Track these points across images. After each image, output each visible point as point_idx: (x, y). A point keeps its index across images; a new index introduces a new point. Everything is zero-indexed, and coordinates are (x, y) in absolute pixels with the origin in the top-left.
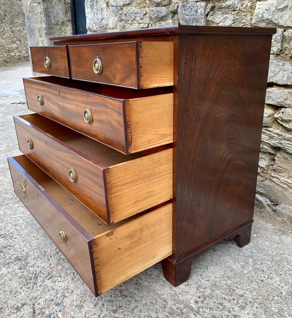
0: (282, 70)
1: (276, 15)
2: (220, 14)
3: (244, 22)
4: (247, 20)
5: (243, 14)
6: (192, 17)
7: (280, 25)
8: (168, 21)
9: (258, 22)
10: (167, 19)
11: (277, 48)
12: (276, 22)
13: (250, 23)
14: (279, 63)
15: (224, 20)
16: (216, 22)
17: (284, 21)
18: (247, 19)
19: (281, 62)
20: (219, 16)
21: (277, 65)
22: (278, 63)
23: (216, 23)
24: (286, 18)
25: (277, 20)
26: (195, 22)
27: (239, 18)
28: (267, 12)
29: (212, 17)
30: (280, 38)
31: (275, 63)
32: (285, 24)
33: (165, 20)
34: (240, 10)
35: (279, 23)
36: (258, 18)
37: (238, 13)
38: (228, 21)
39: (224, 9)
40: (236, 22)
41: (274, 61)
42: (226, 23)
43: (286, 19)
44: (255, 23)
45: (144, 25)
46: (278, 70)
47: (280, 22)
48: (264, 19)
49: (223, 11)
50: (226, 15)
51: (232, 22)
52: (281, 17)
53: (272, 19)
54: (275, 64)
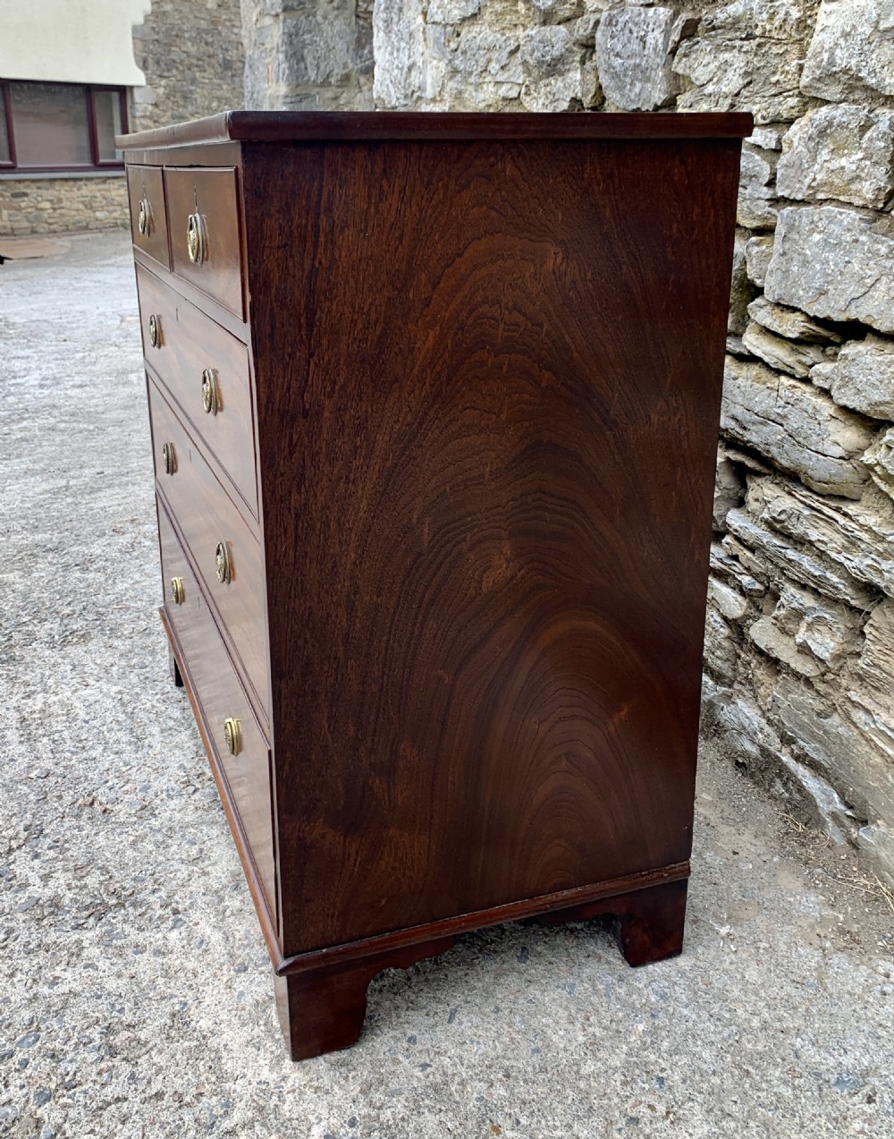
0: (887, 275)
1: (874, 56)
2: (708, 49)
3: (779, 82)
4: (788, 72)
5: (775, 50)
6: (632, 62)
7: (888, 93)
8: (570, 74)
9: (819, 80)
10: (569, 70)
11: (873, 186)
12: (874, 81)
13: (795, 84)
14: (880, 246)
15: (719, 73)
16: (696, 79)
18: (787, 68)
19: (883, 242)
20: (707, 59)
21: (870, 255)
22: (877, 246)
23: (698, 83)
25: (875, 76)
26: (641, 80)
27: (764, 67)
28: (846, 41)
29: (684, 60)
30: (882, 144)
31: (864, 244)
33: (561, 74)
34: (767, 34)
35: (884, 88)
36: (819, 68)
37: (760, 45)
38: (731, 77)
39: (720, 31)
40: (754, 81)
41: (863, 238)
42: (727, 86)
44: (811, 86)
45: (511, 88)
46: (875, 273)
47: (887, 81)
48: (834, 69)
49: (718, 41)
50: (727, 56)
51: (742, 82)
53: (860, 71)
54: (866, 248)
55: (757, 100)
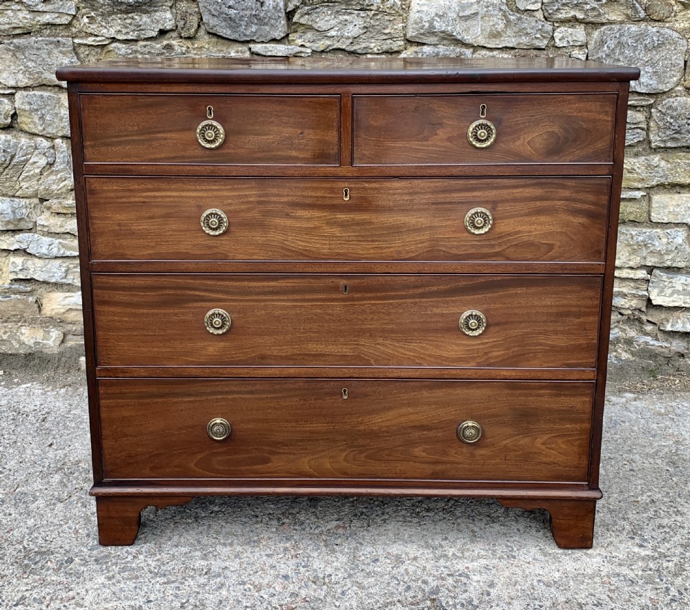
1: (458, 27)
2: (329, 12)
3: (390, 33)
4: (396, 29)
5: (387, 18)
6: (248, 13)
7: (467, 42)
8: (158, 14)
9: (423, 34)
10: (156, 11)
13: (402, 35)
15: (340, 26)
16: (319, 27)
17: (474, 37)
18: (395, 27)
20: (328, 18)
23: (320, 29)
24: (476, 31)
25: (460, 35)
26: (256, 24)
27: (378, 25)
28: (441, 19)
29: (307, 16)
32: (475, 42)
33: (146, 12)
34: (380, 10)
35: (465, 40)
36: (422, 29)
37: (374, 15)
38: (351, 29)
39: (337, 4)
40: (370, 31)
42: (348, 33)
43: (477, 33)
44: (416, 37)
47: (466, 38)
48: (435, 30)
49: (337, 8)
50: (346, 17)
51: (361, 32)
52: (467, 30)
53: (453, 32)
55: (373, 41)
